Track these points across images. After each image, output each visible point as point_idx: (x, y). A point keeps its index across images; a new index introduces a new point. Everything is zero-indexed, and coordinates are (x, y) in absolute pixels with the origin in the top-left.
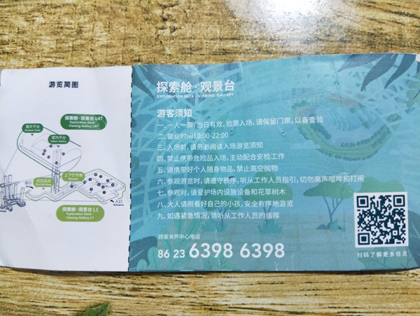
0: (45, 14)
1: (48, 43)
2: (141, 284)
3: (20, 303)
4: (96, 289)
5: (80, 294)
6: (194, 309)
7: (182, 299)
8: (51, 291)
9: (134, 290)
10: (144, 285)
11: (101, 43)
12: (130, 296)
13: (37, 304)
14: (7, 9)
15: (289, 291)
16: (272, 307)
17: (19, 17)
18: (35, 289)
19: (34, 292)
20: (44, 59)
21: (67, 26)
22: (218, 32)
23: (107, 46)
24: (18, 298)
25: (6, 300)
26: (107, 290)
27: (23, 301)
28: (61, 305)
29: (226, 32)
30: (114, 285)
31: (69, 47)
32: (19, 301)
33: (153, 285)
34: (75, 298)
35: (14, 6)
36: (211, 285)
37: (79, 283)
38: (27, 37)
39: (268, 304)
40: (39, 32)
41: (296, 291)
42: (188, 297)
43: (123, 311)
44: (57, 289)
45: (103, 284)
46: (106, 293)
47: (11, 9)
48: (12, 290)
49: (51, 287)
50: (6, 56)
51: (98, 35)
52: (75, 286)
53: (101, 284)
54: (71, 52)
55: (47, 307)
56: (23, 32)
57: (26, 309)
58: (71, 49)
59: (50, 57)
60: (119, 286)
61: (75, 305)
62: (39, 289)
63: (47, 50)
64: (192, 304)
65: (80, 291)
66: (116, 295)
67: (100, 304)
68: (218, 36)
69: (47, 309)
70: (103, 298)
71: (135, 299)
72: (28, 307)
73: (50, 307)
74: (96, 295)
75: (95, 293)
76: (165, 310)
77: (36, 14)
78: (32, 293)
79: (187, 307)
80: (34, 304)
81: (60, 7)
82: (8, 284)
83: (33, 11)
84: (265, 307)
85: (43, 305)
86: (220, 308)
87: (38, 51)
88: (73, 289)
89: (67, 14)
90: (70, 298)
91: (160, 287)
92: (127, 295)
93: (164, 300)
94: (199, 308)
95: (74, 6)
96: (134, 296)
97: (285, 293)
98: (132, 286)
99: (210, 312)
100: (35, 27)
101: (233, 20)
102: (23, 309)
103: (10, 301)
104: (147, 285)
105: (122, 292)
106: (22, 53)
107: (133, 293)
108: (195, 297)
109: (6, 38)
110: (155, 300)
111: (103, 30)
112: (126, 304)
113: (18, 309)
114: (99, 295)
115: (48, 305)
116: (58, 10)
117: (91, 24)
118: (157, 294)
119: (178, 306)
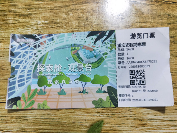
0: (73, 13)
1: (75, 23)
2: (115, 112)
3: (68, 122)
4: (98, 115)
5: (92, 117)
6: (135, 121)
7: (131, 117)
8: (80, 117)
9: (113, 115)
10: (116, 113)
11: (95, 24)
12: (111, 117)
13: (75, 122)
14: (58, 10)
15: (169, 113)
16: (163, 119)
17: (63, 13)
18: (74, 116)
19: (73, 117)
20: (73, 29)
21: (82, 17)
22: (138, 20)
23: (98, 25)
24: (67, 120)
25: (62, 121)
26: (102, 115)
27: (69, 121)
28: (84, 122)
29: (141, 20)
30: (105, 113)
31: (83, 25)
32: (68, 121)
33: (120, 112)
34: (90, 119)
35: (61, 9)
36: (141, 112)
37: (91, 113)
38: (67, 21)
39: (162, 118)
40: (71, 19)
41: (172, 113)
42: (133, 116)
43: (109, 123)
44: (82, 116)
45: (101, 113)
46: (102, 116)
47: (60, 10)
48: (64, 117)
49: (80, 115)
50: (59, 28)
51: (94, 20)
52: (89, 114)
53: (100, 113)
54: (84, 27)
55: (79, 123)
56: (65, 19)
57: (71, 124)
58: (84, 26)
59: (76, 28)
60: (107, 113)
61: (90, 122)
62: (75, 116)
63: (75, 26)
64: (135, 119)
65: (92, 116)
66: (106, 117)
67: (100, 121)
68: (138, 21)
69: (79, 124)
70: (101, 118)
71: (113, 118)
72: (71, 123)
73: (80, 123)
74: (98, 118)
75: (97, 117)
76: (125, 122)
77: (70, 12)
78: (73, 118)
79: (133, 120)
80: (74, 122)
81: (79, 10)
82: (63, 115)
83: (69, 11)
84: (161, 119)
85: (77, 122)
86: (145, 120)
87: (71, 26)
88: (89, 116)
89: (82, 12)
90: (88, 119)
91: (122, 113)
92: (110, 117)
93: (124, 118)
94: (137, 120)
95: (84, 9)
96: (113, 117)
97: (168, 114)
98: (112, 113)
99: (141, 122)
100: (69, 17)
101: (143, 16)
102: (69, 124)
103: (64, 121)
104: (118, 112)
105: (108, 116)
106: (65, 27)
107: (112, 116)
108: (136, 117)
109: (58, 21)
110: (121, 118)
111: (96, 19)
112: (110, 120)
113: (67, 124)
114: (99, 117)
115: (79, 122)
116: (78, 11)
117: (91, 16)
118: (122, 116)
119: (129, 120)
